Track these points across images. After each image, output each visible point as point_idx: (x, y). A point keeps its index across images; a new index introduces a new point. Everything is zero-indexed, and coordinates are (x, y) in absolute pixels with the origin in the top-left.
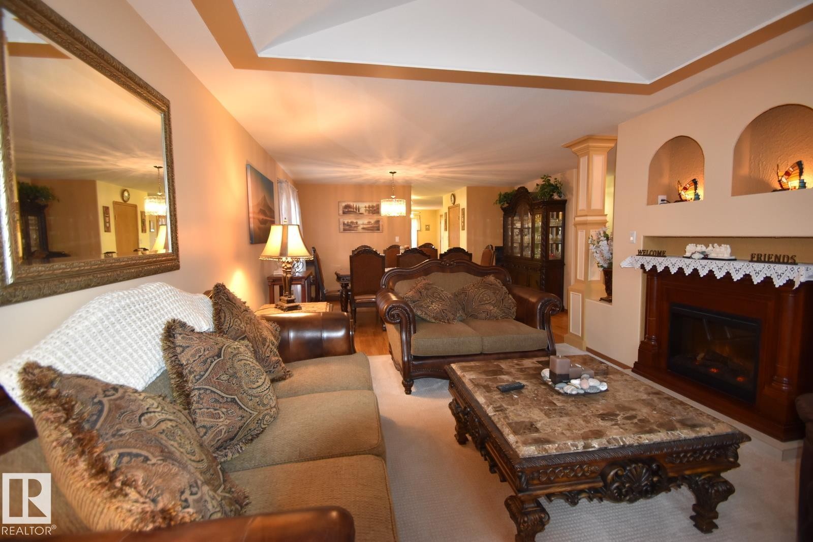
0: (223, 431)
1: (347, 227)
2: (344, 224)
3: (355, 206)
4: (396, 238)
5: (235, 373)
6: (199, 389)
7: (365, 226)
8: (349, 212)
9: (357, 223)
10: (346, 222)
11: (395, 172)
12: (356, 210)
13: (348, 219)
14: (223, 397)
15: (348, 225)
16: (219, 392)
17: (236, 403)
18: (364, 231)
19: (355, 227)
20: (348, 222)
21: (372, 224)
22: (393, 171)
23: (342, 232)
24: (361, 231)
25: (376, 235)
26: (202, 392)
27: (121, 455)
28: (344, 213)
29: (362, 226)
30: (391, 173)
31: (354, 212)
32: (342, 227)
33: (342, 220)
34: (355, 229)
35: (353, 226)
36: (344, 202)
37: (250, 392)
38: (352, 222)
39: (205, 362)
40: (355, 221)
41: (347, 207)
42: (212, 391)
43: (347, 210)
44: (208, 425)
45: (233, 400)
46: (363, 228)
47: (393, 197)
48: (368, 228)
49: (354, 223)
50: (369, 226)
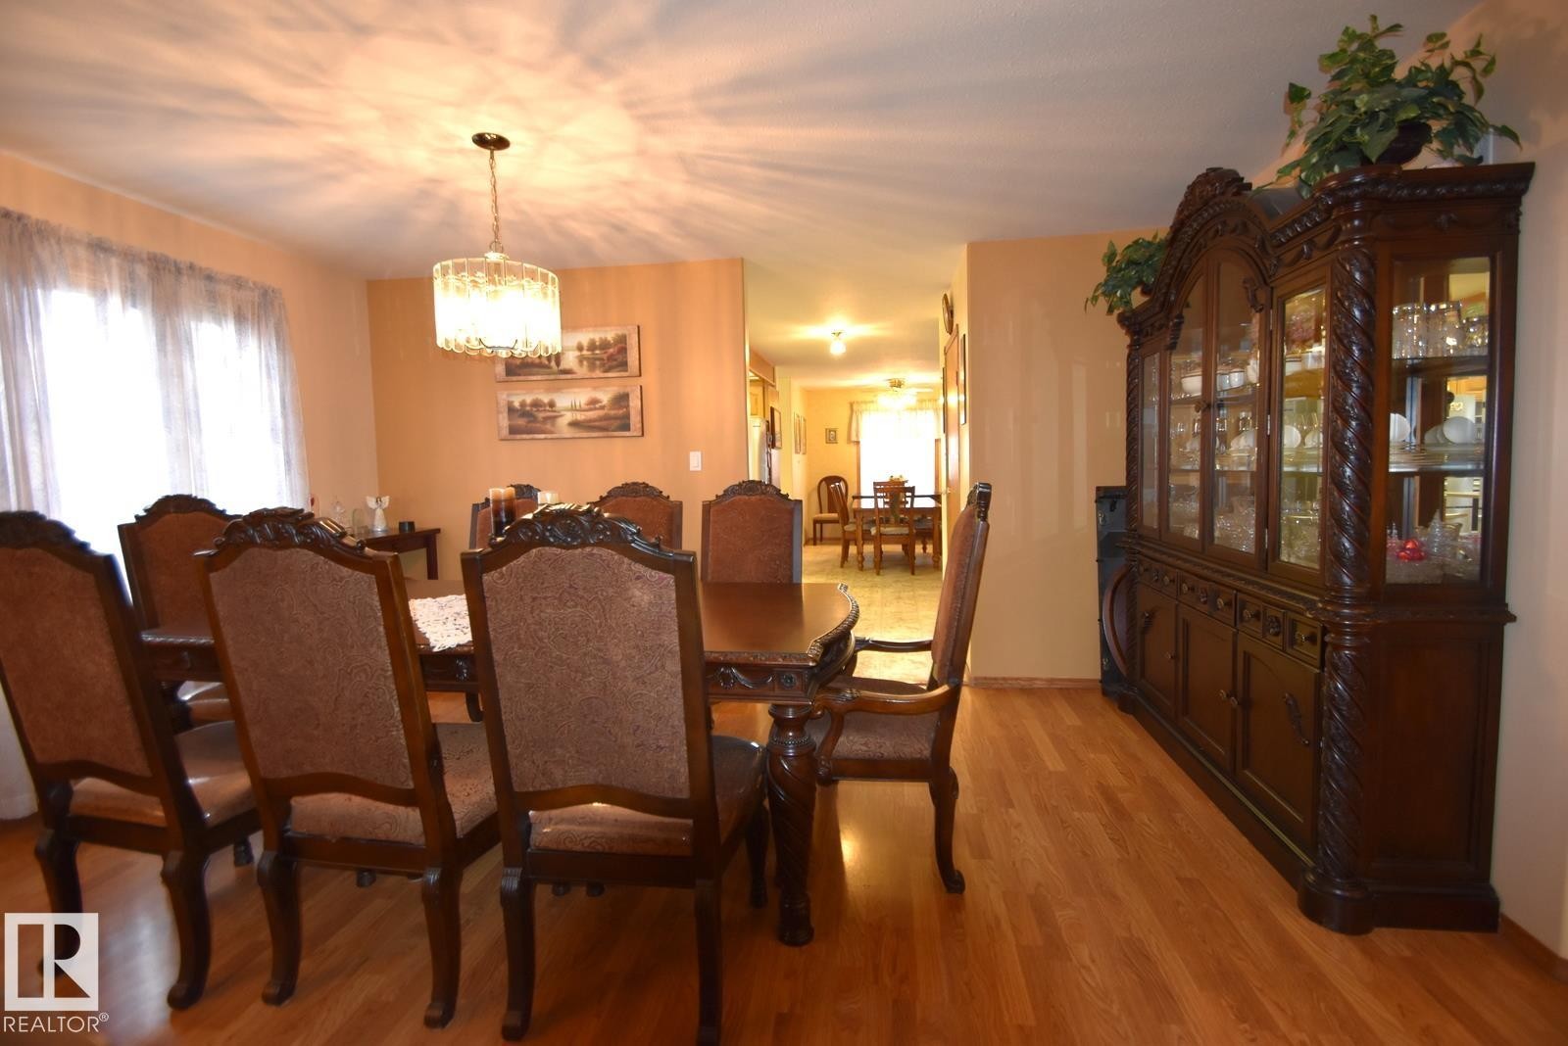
1: (521, 422)
2: (511, 410)
4: (692, 454)
7: (580, 416)
8: (526, 370)
9: (552, 404)
10: (517, 404)
12: (549, 359)
13: (523, 394)
15: (523, 412)
18: (575, 433)
19: (546, 419)
20: (523, 404)
21: (602, 408)
23: (502, 439)
24: (568, 432)
25: (616, 447)
28: (511, 371)
29: (568, 417)
31: (539, 366)
32: (504, 421)
33: (503, 397)
34: (548, 426)
35: (541, 415)
38: (536, 404)
40: (546, 399)
46: (574, 424)
48: (590, 421)
49: (544, 405)
50: (592, 415)
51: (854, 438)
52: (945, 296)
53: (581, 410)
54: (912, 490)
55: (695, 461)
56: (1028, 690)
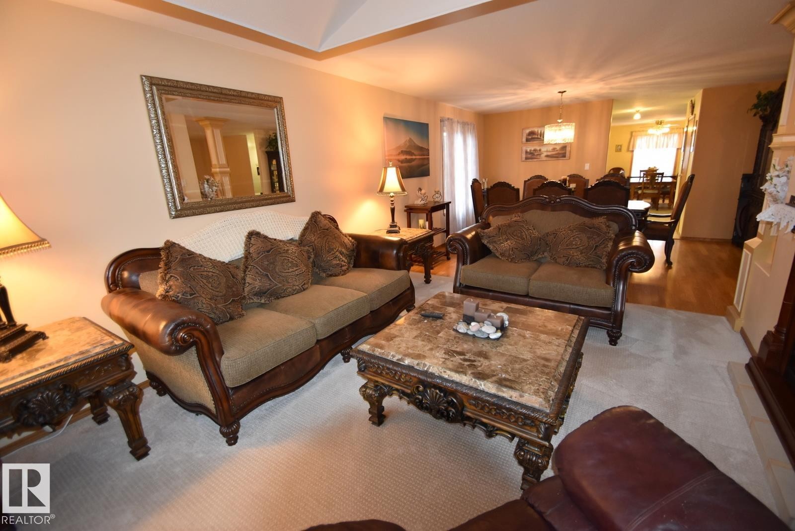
0: (257, 288)
1: (529, 156)
2: (526, 152)
3: (539, 132)
4: (586, 165)
5: (274, 262)
6: (252, 266)
7: (549, 154)
8: (533, 139)
9: (540, 150)
10: (528, 150)
11: (565, 92)
12: (541, 136)
13: (530, 147)
14: (261, 272)
15: (531, 153)
16: (260, 269)
17: (268, 276)
18: (548, 159)
19: (537, 155)
20: (531, 150)
21: (557, 151)
22: (561, 90)
23: (523, 161)
24: (545, 159)
25: (561, 163)
26: (252, 267)
27: (171, 276)
28: (527, 140)
29: (545, 154)
30: (560, 92)
31: (538, 138)
32: (524, 156)
33: (524, 148)
34: (538, 157)
35: (536, 154)
36: (528, 128)
37: (279, 273)
38: (535, 150)
39: (259, 253)
40: (538, 149)
41: (532, 133)
42: (257, 268)
43: (530, 137)
44: (250, 283)
45: (267, 275)
46: (547, 156)
47: (560, 121)
48: (553, 155)
49: (537, 150)
50: (554, 153)
51: (631, 149)
52: (692, 101)
53: (550, 152)
54: (662, 174)
55: (587, 166)
56: (703, 241)
